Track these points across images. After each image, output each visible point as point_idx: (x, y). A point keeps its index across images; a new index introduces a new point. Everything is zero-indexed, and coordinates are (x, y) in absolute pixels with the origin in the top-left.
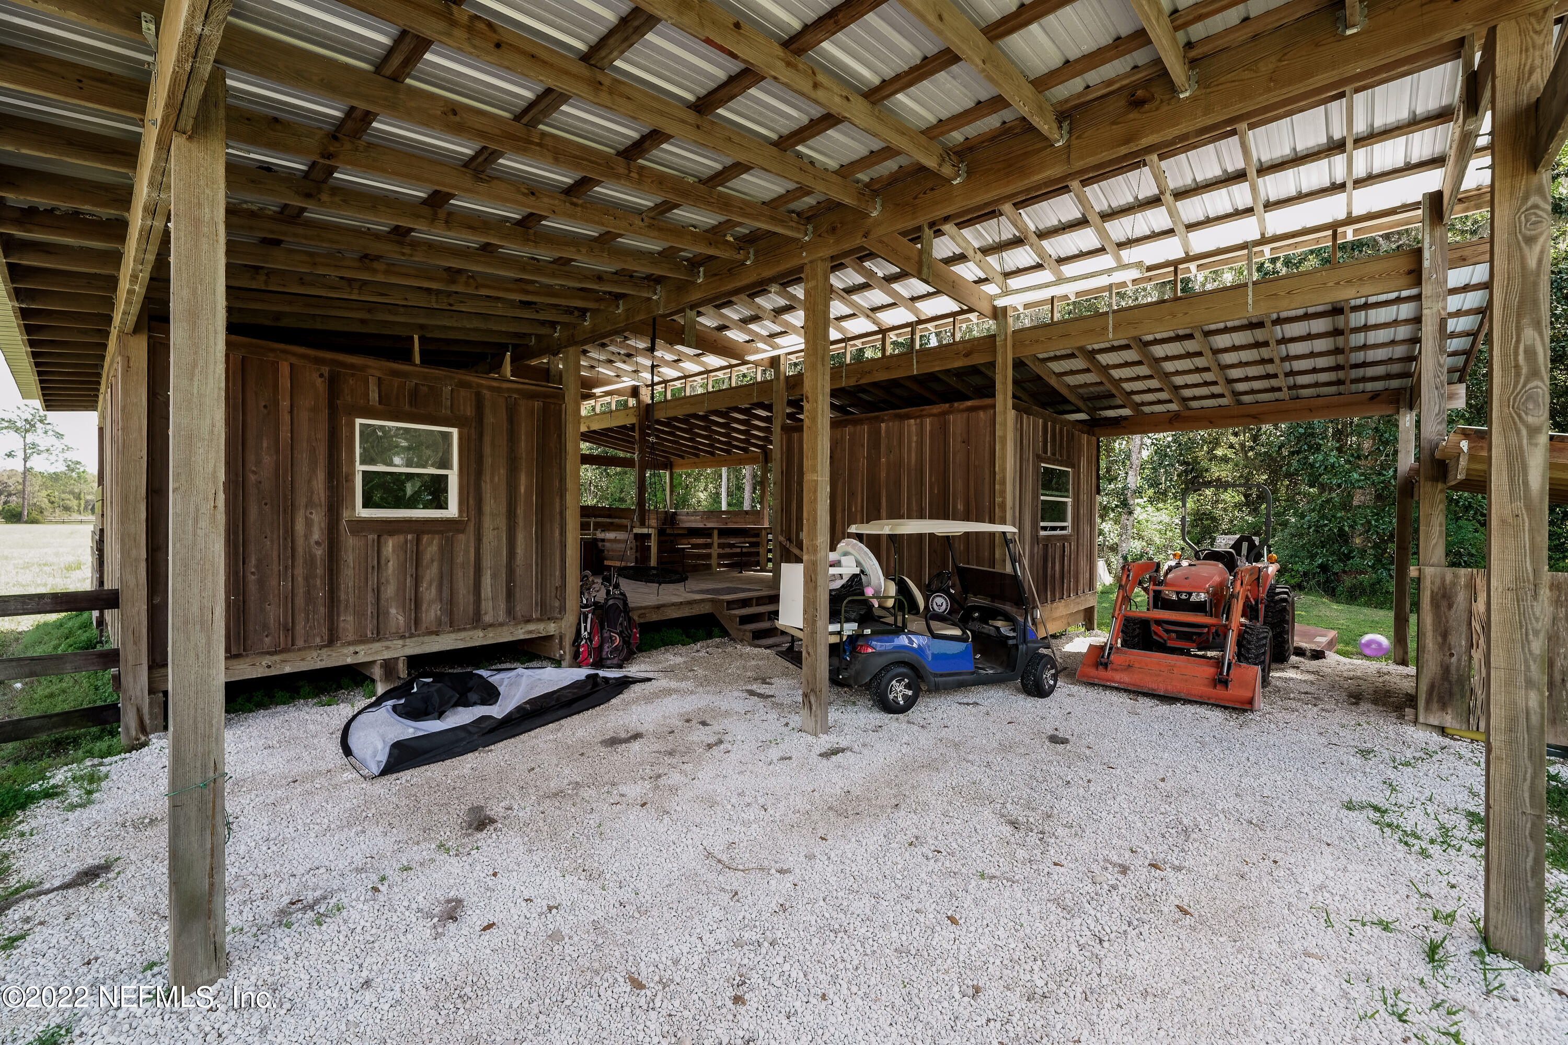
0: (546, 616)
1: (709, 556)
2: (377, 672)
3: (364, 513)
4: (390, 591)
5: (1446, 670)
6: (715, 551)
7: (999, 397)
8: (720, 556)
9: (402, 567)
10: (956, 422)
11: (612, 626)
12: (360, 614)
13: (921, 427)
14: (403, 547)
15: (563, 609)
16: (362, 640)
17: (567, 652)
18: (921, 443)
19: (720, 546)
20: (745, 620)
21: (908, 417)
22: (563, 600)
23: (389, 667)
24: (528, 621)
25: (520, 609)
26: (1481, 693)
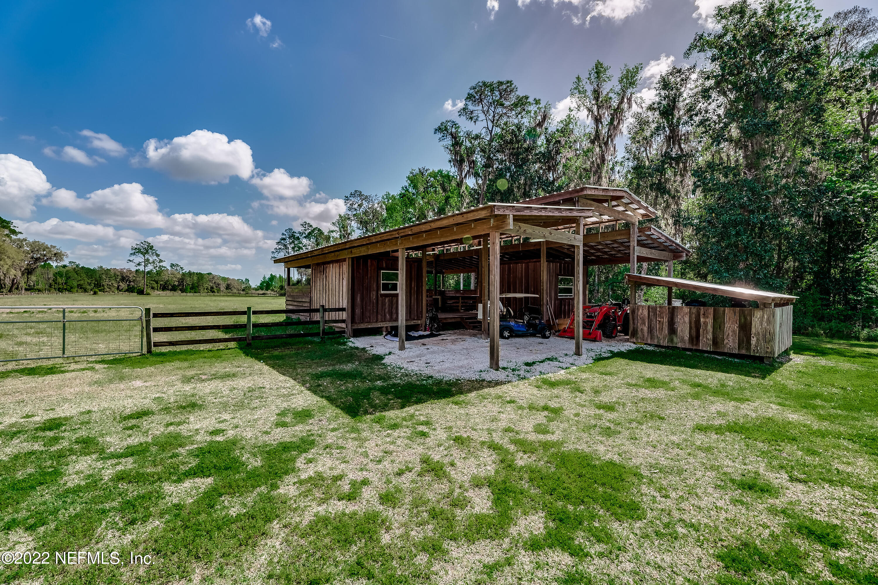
0: (418, 319)
1: (458, 306)
2: (384, 329)
3: (382, 292)
4: (387, 310)
5: (634, 328)
6: (460, 304)
7: (542, 259)
8: (462, 306)
9: (389, 305)
10: (531, 265)
11: (435, 322)
12: (381, 315)
13: (522, 266)
14: (389, 300)
15: (422, 317)
16: (382, 321)
17: (423, 328)
18: (522, 271)
19: (462, 303)
20: (471, 323)
21: (518, 263)
22: (422, 315)
23: (387, 327)
24: (414, 320)
25: (412, 316)
26: (640, 333)
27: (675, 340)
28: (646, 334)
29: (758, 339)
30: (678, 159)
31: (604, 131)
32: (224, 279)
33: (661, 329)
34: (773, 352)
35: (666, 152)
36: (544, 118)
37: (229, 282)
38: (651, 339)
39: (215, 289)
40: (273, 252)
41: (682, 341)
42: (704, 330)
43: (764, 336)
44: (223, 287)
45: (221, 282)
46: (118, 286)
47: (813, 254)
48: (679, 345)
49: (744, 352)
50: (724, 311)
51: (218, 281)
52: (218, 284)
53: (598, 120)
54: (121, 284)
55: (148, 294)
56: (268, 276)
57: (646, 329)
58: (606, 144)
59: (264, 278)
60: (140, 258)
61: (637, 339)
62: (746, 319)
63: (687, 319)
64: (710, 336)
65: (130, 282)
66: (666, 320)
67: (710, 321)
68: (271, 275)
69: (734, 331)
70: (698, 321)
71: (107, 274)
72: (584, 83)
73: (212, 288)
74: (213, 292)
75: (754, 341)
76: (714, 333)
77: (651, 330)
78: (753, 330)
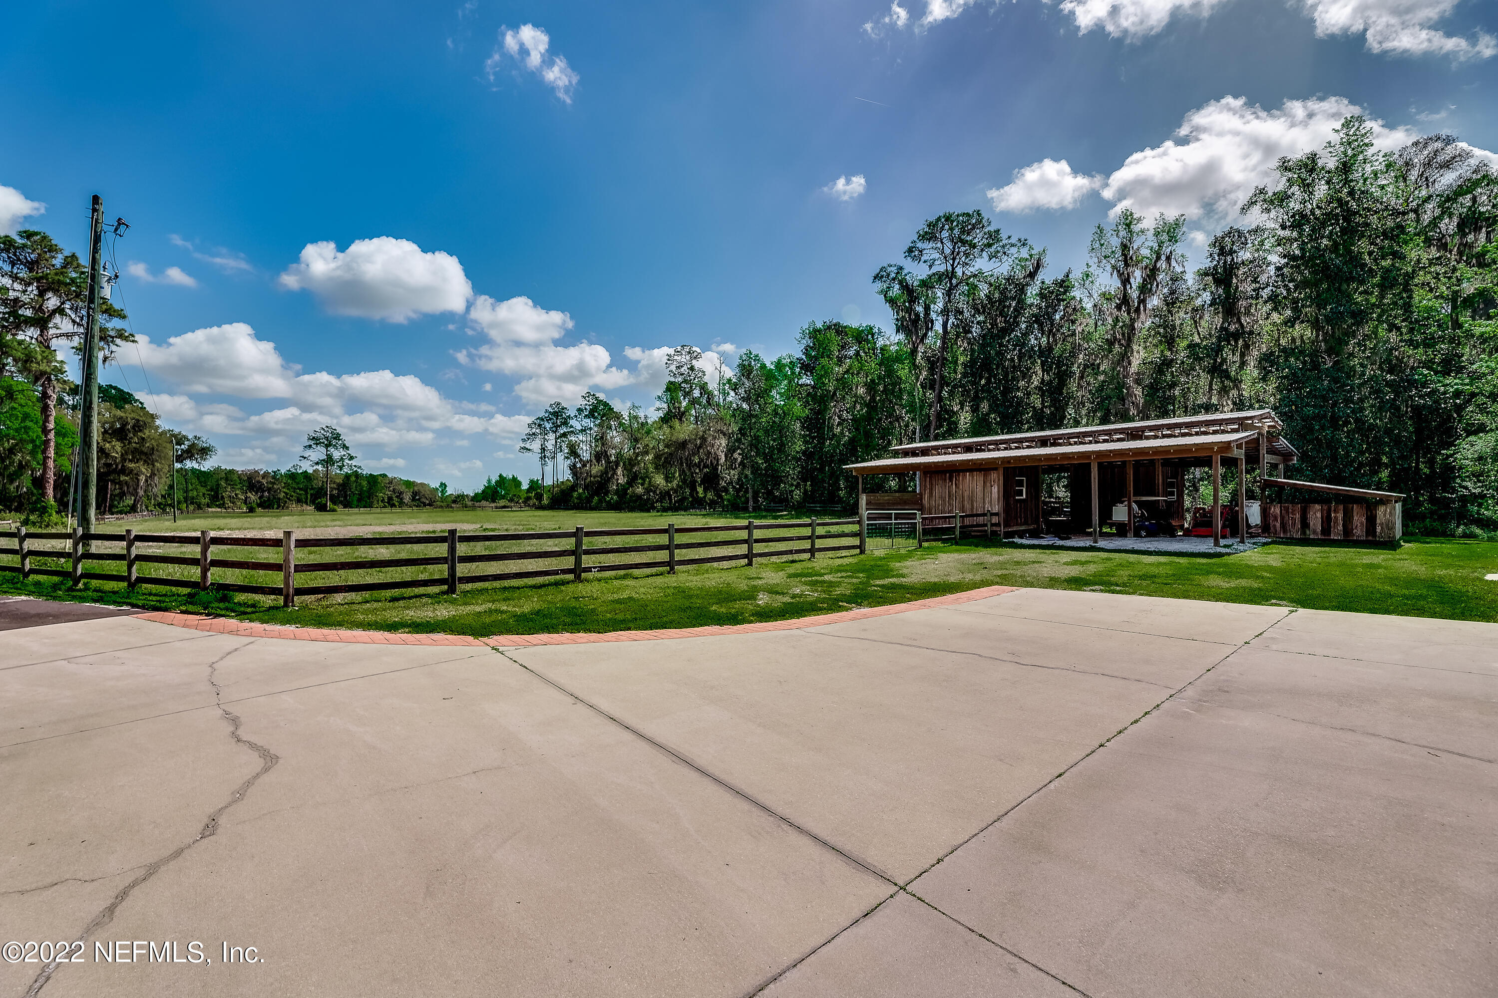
4: (1019, 515)
5: (1266, 524)
9: (1019, 510)
14: (1019, 505)
16: (1017, 525)
26: (1272, 529)
27: (1308, 532)
28: (1278, 529)
29: (1382, 528)
30: (1236, 336)
31: (1134, 294)
32: (408, 484)
33: (1294, 524)
34: (1394, 536)
35: (1221, 327)
36: (1038, 267)
37: (416, 489)
38: (1284, 533)
39: (396, 501)
40: (524, 440)
41: (1315, 532)
42: (1335, 523)
43: (1387, 525)
44: (407, 498)
45: (403, 488)
46: (246, 498)
47: (1403, 449)
48: (1312, 537)
49: (1370, 538)
50: (1353, 507)
51: (398, 488)
52: (401, 493)
53: (1126, 281)
54: (249, 494)
55: (334, 510)
56: (494, 479)
57: (1278, 525)
58: (1137, 310)
59: (489, 481)
60: (319, 453)
61: (1269, 534)
62: (1371, 512)
63: (1319, 515)
64: (1340, 528)
65: (263, 491)
66: (1298, 516)
67: (1340, 516)
68: (500, 476)
69: (1362, 523)
70: (1329, 517)
71: (227, 479)
72: (1109, 235)
73: (390, 499)
74: (393, 506)
75: (1379, 529)
76: (1344, 525)
77: (1284, 526)
78: (1378, 521)
